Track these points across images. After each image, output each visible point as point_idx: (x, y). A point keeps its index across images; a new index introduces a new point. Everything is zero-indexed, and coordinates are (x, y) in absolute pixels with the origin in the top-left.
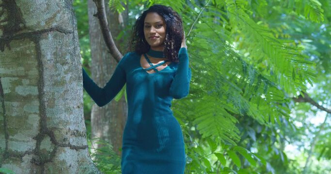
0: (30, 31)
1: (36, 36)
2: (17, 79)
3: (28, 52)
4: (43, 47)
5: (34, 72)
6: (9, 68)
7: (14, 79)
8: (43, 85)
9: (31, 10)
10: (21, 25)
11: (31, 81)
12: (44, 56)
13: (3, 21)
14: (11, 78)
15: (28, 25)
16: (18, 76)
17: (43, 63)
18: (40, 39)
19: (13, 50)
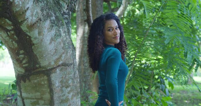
0: (44, 69)
1: (48, 72)
2: (35, 100)
3: (43, 83)
4: (53, 79)
5: (47, 96)
6: (29, 94)
7: (33, 101)
8: (54, 104)
9: (44, 56)
10: (37, 66)
11: (45, 102)
12: (54, 85)
13: (24, 64)
14: (31, 100)
15: (42, 65)
16: (36, 99)
17: (53, 90)
18: (51, 73)
19: (32, 81)
